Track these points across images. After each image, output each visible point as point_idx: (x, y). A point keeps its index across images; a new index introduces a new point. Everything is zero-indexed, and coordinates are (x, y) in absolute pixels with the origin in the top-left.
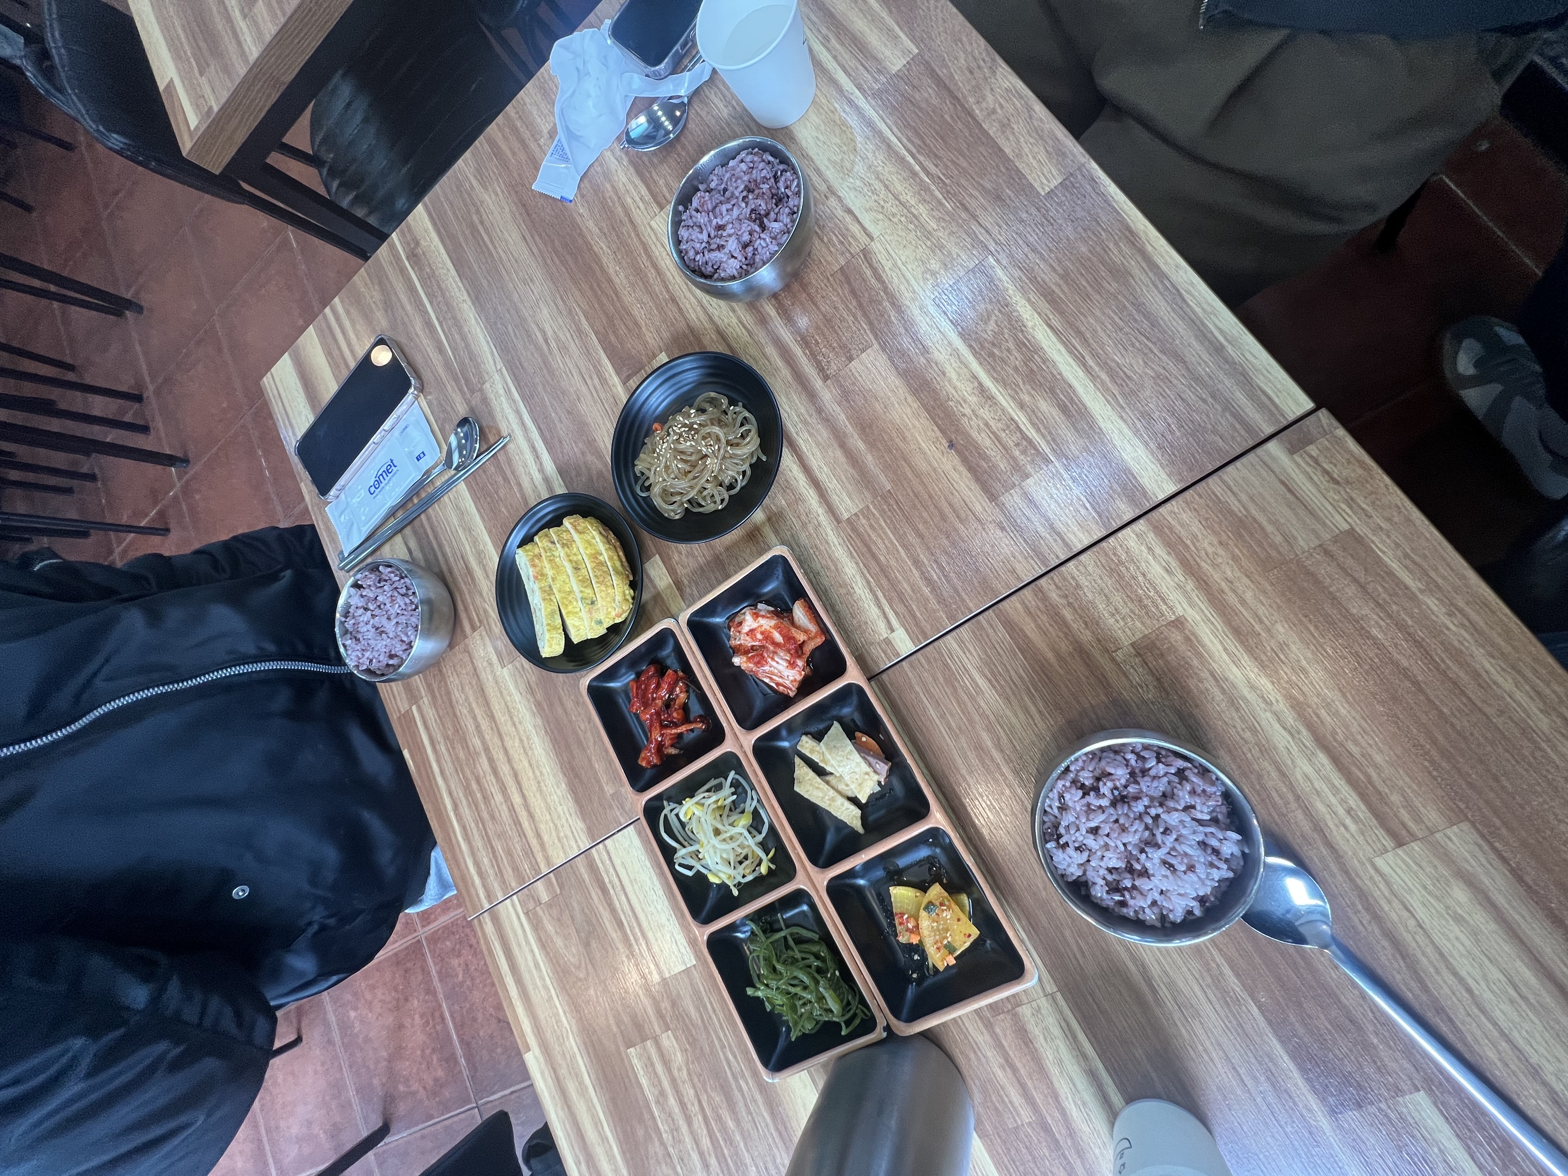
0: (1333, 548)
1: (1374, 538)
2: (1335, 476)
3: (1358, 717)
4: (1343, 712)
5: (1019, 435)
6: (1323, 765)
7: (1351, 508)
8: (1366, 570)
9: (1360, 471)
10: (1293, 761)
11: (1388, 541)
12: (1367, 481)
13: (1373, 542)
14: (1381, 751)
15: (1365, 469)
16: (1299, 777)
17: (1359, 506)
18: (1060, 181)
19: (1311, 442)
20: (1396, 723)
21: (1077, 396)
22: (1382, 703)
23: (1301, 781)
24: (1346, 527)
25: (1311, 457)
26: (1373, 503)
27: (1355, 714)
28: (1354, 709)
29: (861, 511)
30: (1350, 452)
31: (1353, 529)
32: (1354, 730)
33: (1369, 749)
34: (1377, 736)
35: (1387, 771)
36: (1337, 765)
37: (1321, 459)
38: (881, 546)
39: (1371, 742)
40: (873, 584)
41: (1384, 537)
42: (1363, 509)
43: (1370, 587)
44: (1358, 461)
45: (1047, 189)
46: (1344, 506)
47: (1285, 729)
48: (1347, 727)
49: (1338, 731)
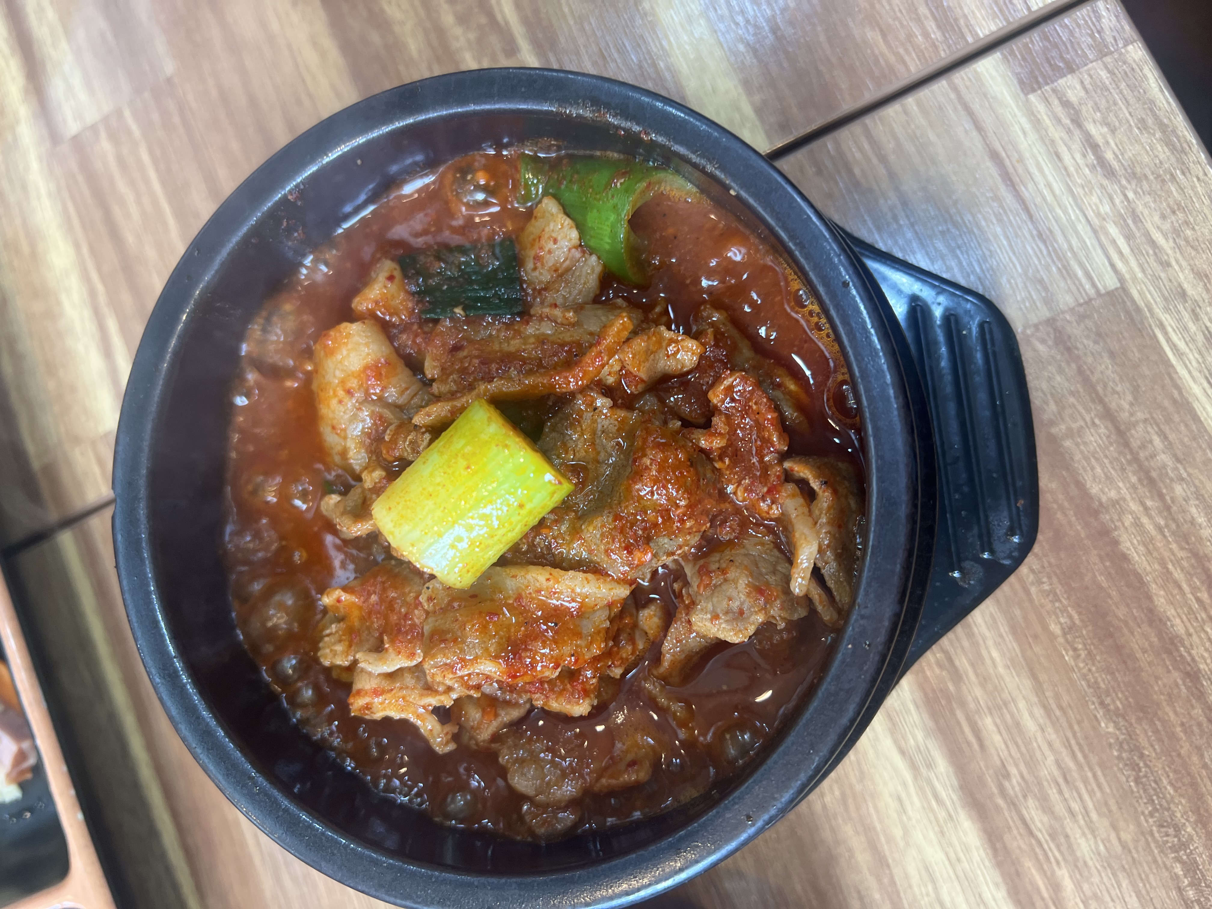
0: (1076, 331)
1: (1166, 318)
2: (1109, 156)
3: (1057, 744)
4: (1030, 725)
6: (967, 849)
7: (1129, 237)
8: (1136, 391)
9: (1162, 152)
10: (906, 832)
11: (1192, 327)
12: (1173, 177)
13: (1162, 327)
14: (1093, 831)
15: (1172, 148)
16: (912, 869)
17: (1147, 235)
19: (1071, 69)
20: (1135, 767)
22: (1113, 715)
23: (915, 880)
24: (1111, 282)
25: (1066, 104)
26: (1177, 232)
27: (1053, 737)
28: (1055, 723)
29: (106, 120)
30: (1151, 105)
31: (1123, 288)
32: (1044, 773)
33: (1068, 822)
34: (1091, 793)
35: (1096, 879)
36: (995, 851)
37: (1087, 111)
38: (133, 209)
39: (1076, 806)
40: (102, 298)
41: (1186, 317)
42: (1153, 243)
43: (1137, 434)
44: (1163, 127)
46: (1113, 230)
47: (903, 752)
48: (1031, 763)
49: (1013, 771)
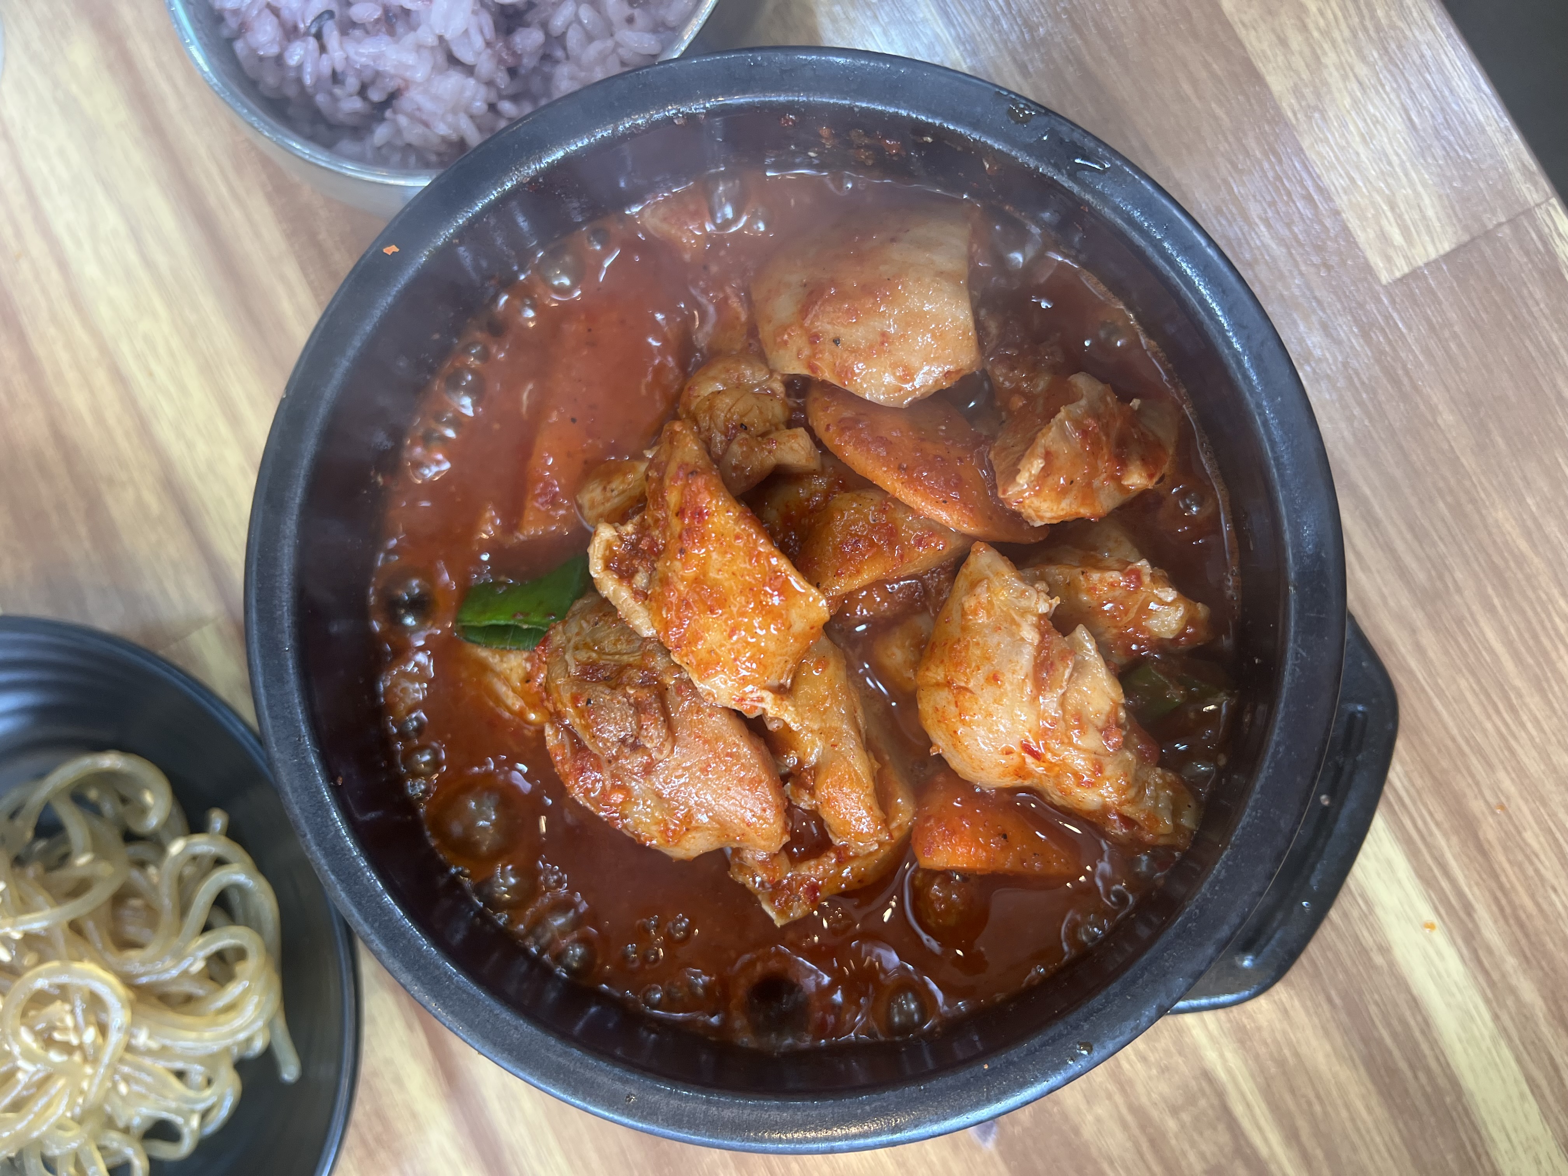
5: (1224, 1137)
18: (1446, 247)
21: (1434, 1044)
45: (1402, 268)
